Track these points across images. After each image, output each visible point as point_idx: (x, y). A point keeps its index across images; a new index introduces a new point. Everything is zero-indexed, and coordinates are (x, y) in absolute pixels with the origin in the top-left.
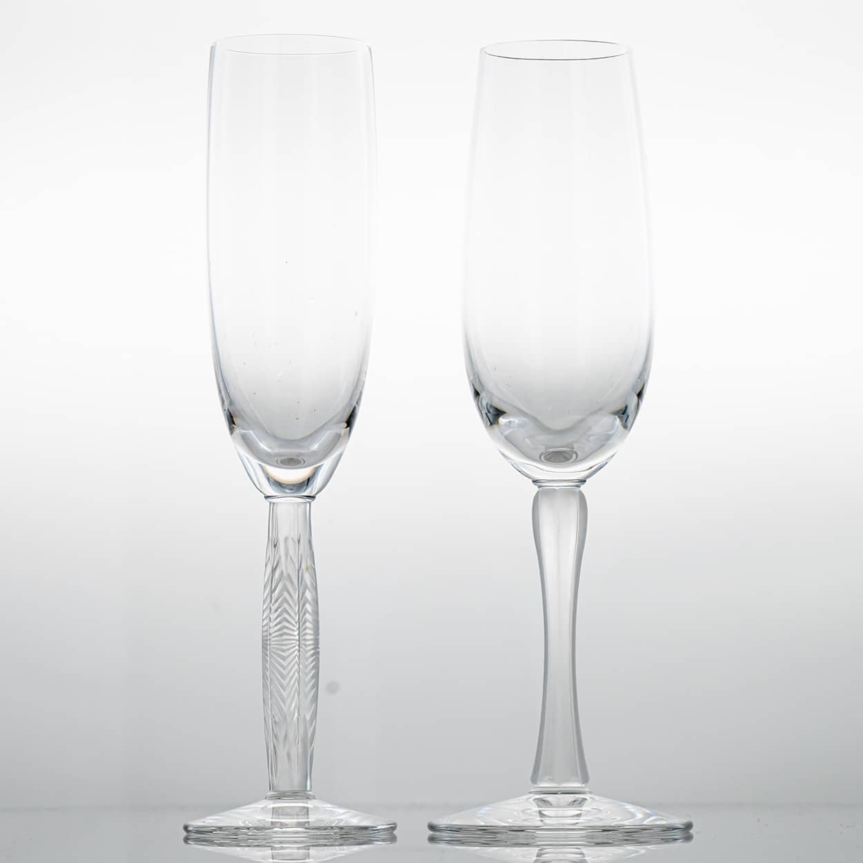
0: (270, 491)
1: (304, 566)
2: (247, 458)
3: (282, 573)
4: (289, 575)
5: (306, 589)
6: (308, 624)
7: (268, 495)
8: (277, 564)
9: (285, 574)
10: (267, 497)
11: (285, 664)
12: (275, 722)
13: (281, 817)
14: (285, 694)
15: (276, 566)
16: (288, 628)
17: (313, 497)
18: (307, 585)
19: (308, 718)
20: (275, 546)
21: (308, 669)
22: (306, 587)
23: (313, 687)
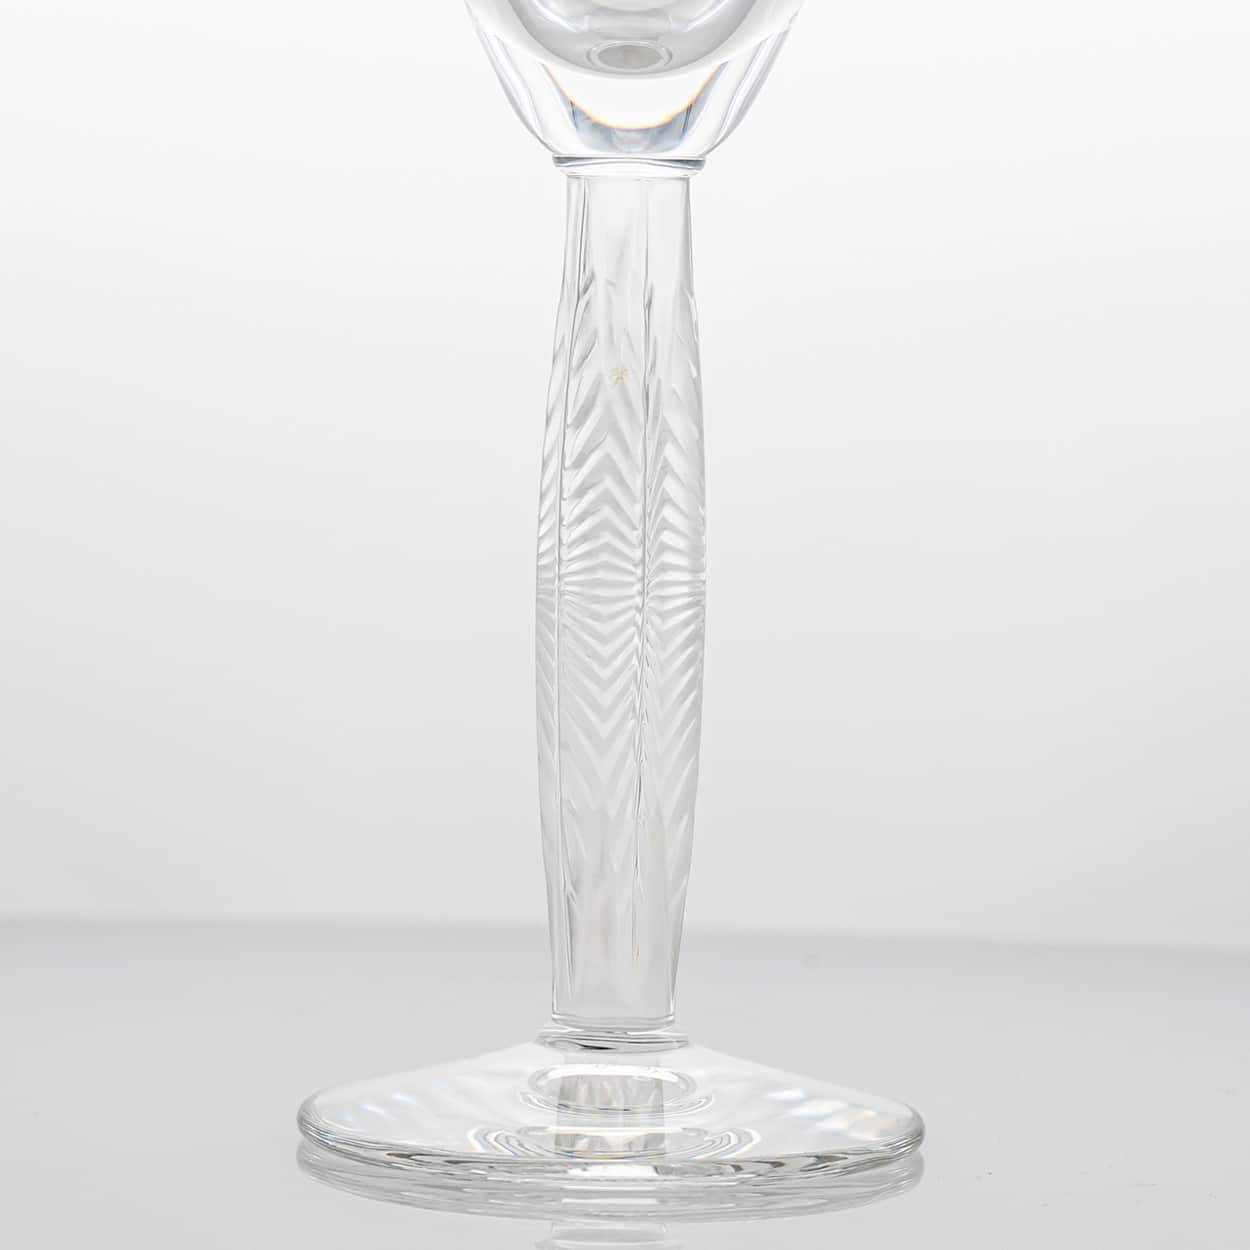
2: (504, 47)
7: (565, 153)
10: (560, 160)
11: (606, 651)
13: (583, 1118)
17: (696, 163)
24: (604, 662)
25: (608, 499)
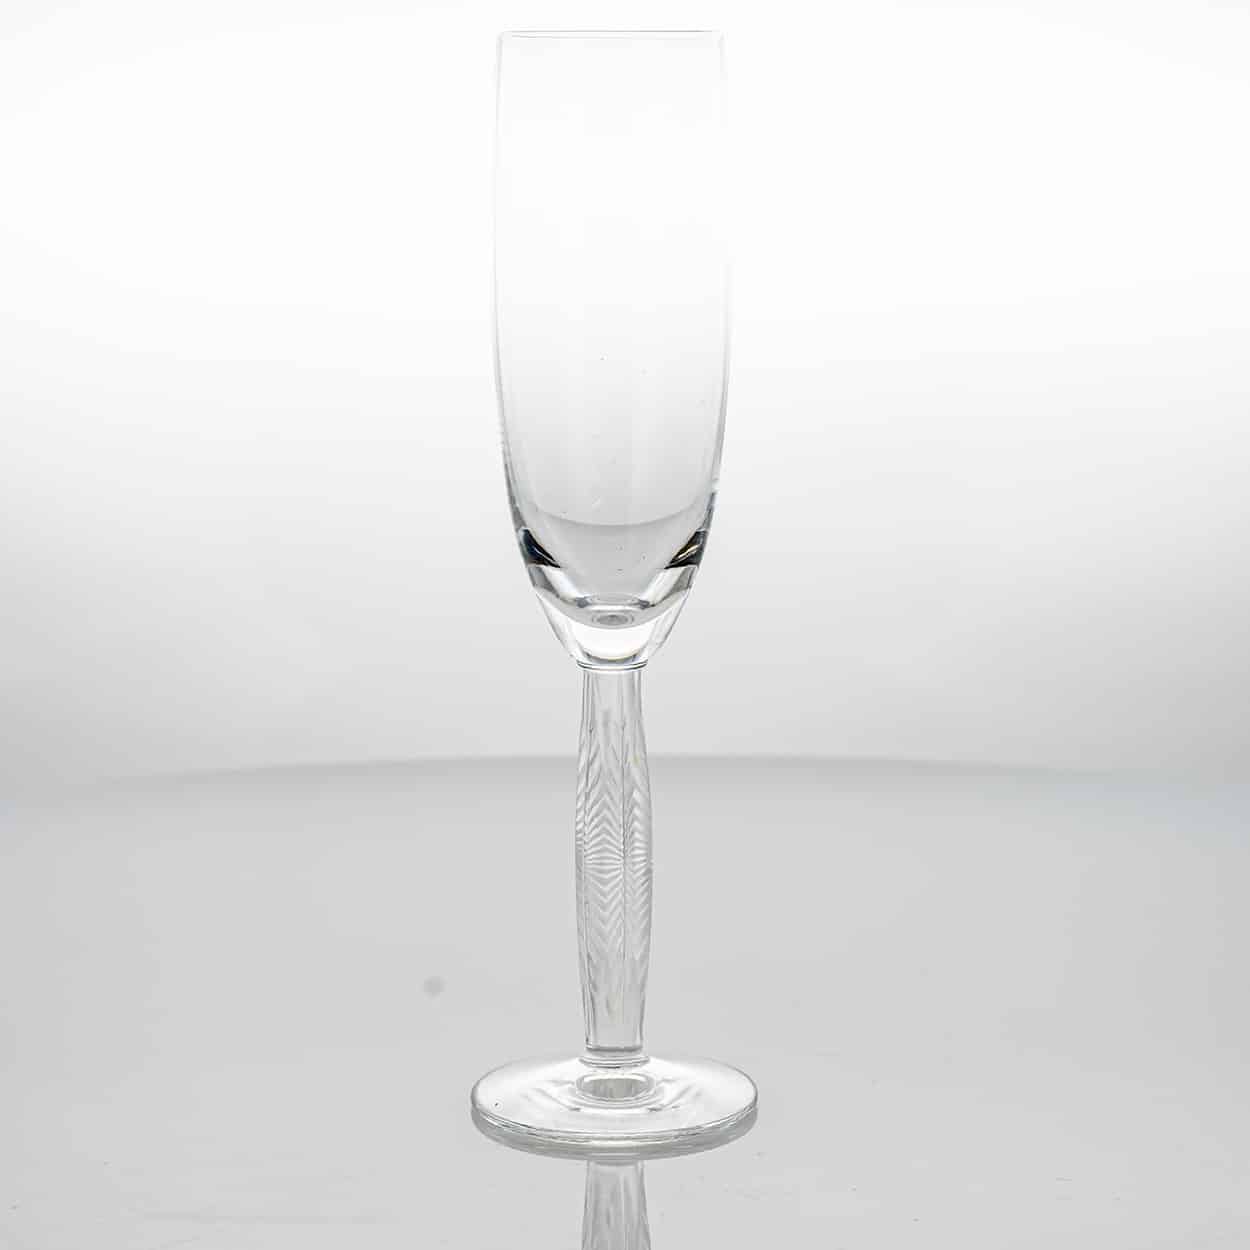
0: (585, 660)
1: (630, 759)
3: (601, 768)
4: (610, 770)
5: (633, 789)
6: (637, 835)
8: (595, 756)
9: (606, 769)
11: (606, 889)
12: (594, 967)
14: (607, 929)
15: (593, 759)
16: (609, 843)
18: (634, 782)
19: (637, 957)
20: (591, 731)
21: (637, 895)
22: (634, 786)
23: (645, 914)
24: (604, 894)
25: (605, 819)
